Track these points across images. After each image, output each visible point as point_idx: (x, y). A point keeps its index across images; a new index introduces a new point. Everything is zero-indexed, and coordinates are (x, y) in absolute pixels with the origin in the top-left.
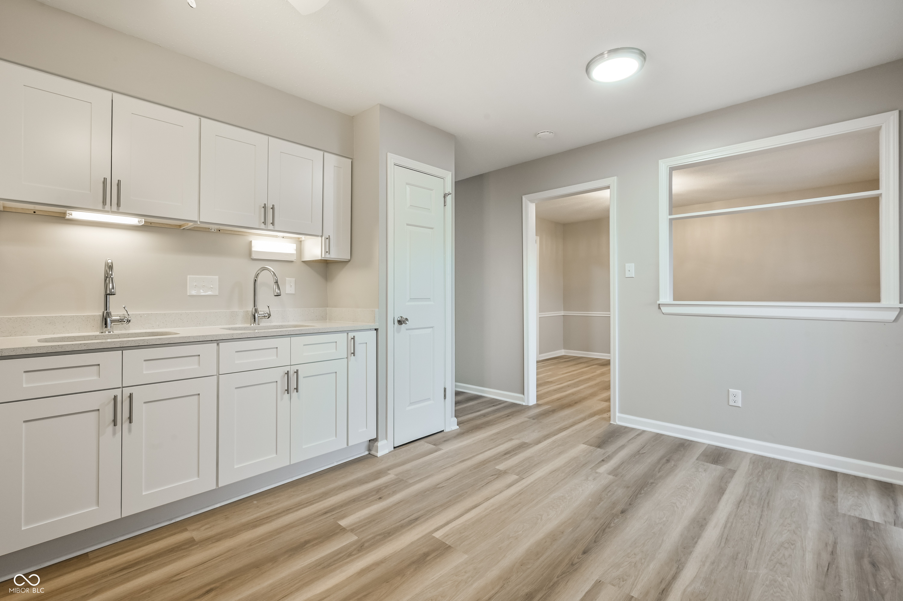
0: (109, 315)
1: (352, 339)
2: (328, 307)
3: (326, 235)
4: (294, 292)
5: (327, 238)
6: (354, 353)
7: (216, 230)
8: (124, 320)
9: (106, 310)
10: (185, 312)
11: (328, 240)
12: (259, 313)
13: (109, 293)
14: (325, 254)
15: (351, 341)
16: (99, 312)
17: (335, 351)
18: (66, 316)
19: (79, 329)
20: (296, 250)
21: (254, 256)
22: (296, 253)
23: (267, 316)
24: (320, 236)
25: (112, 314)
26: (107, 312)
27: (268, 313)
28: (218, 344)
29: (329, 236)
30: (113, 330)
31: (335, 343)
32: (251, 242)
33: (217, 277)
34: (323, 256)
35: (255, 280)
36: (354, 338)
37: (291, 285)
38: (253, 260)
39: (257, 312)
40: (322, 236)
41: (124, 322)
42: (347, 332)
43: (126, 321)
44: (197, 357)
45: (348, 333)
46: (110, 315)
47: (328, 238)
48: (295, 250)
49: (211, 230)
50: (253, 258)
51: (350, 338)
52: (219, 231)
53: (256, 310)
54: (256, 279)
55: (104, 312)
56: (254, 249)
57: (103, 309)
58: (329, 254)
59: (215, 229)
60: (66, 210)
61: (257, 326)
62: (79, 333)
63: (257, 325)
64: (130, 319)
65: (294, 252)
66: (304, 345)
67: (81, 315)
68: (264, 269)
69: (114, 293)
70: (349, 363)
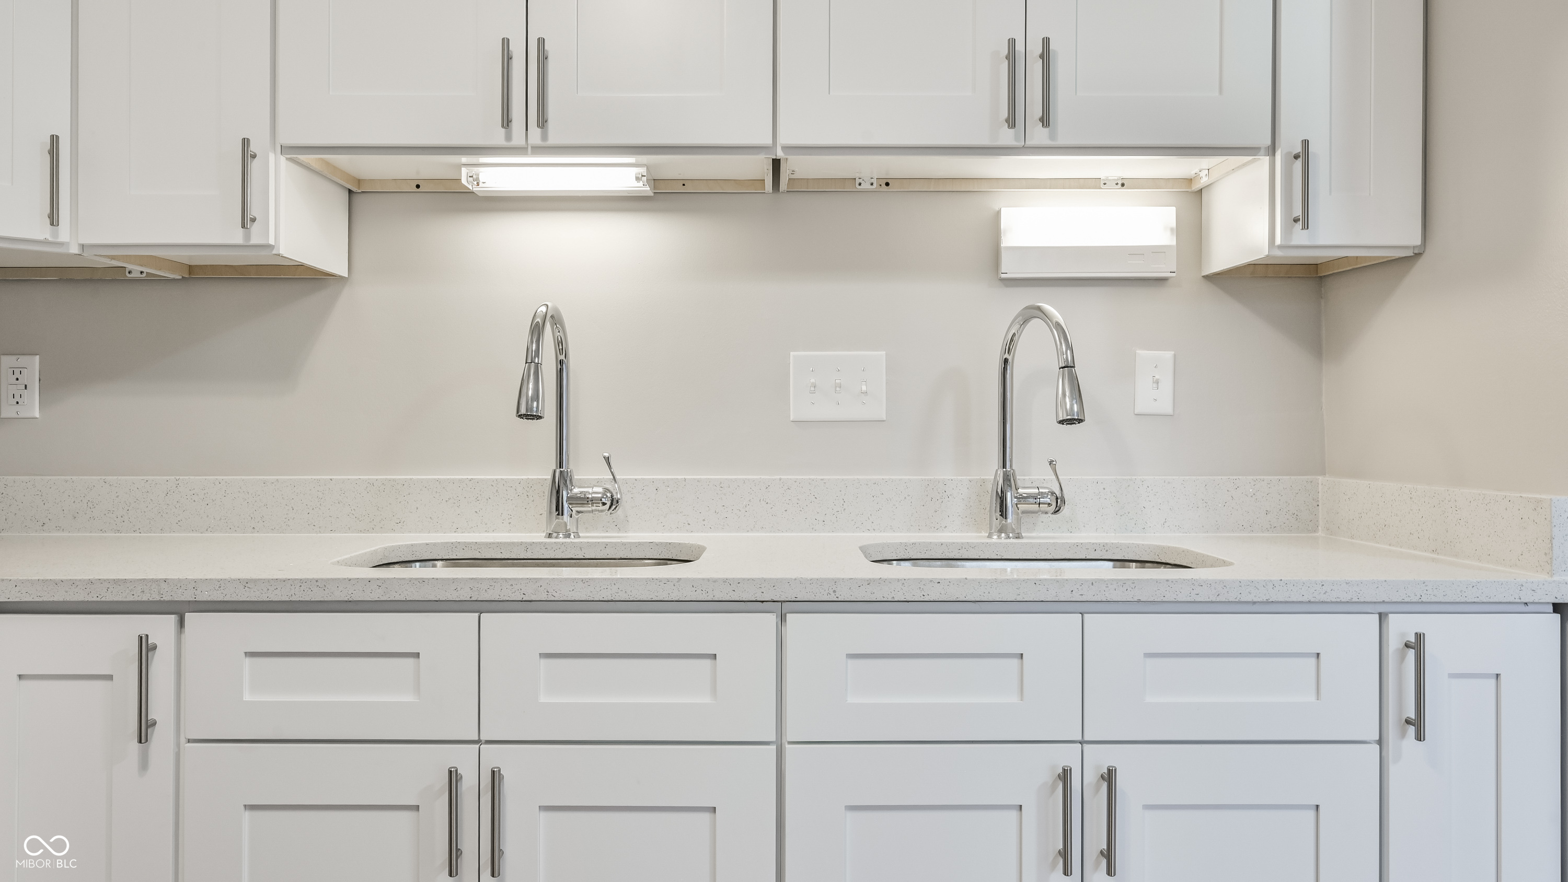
0: (566, 481)
1: (1407, 645)
2: (1323, 473)
3: (1290, 142)
4: (1169, 410)
5: (1296, 157)
6: (1417, 724)
7: (874, 181)
8: (604, 500)
9: (560, 468)
10: (780, 479)
11: (1298, 164)
12: (1020, 491)
13: (525, 413)
14: (1287, 231)
15: (1402, 658)
16: (544, 473)
17: (1312, 698)
18: (482, 480)
19: (510, 521)
20: (1179, 231)
21: (1010, 269)
22: (1174, 243)
23: (1049, 504)
24: (1262, 151)
25: (576, 477)
26: (561, 471)
27: (1053, 493)
28: (783, 618)
29: (1306, 143)
30: (577, 529)
31: (1313, 661)
32: (998, 213)
33: (885, 352)
34: (1278, 241)
35: (1006, 361)
36: (1417, 645)
37: (1157, 377)
38: (1007, 286)
39: (1010, 486)
40: (1272, 150)
41: (604, 504)
42: (1383, 609)
43: (609, 504)
44: (708, 662)
45: (1382, 617)
46: (568, 482)
47: (1304, 155)
48: (1172, 229)
49: (860, 184)
50: (1003, 276)
51: (1394, 644)
52: (887, 184)
53: (1008, 479)
54: (1006, 356)
55: (555, 472)
56: (1009, 240)
57: (553, 465)
58: (1306, 226)
59: (872, 181)
60: (460, 166)
61: (1012, 544)
62: (509, 531)
63: (1012, 540)
64: (619, 496)
65: (1166, 239)
66: (1148, 655)
67: (513, 480)
68: (1034, 313)
69: (537, 411)
70: (1393, 770)
